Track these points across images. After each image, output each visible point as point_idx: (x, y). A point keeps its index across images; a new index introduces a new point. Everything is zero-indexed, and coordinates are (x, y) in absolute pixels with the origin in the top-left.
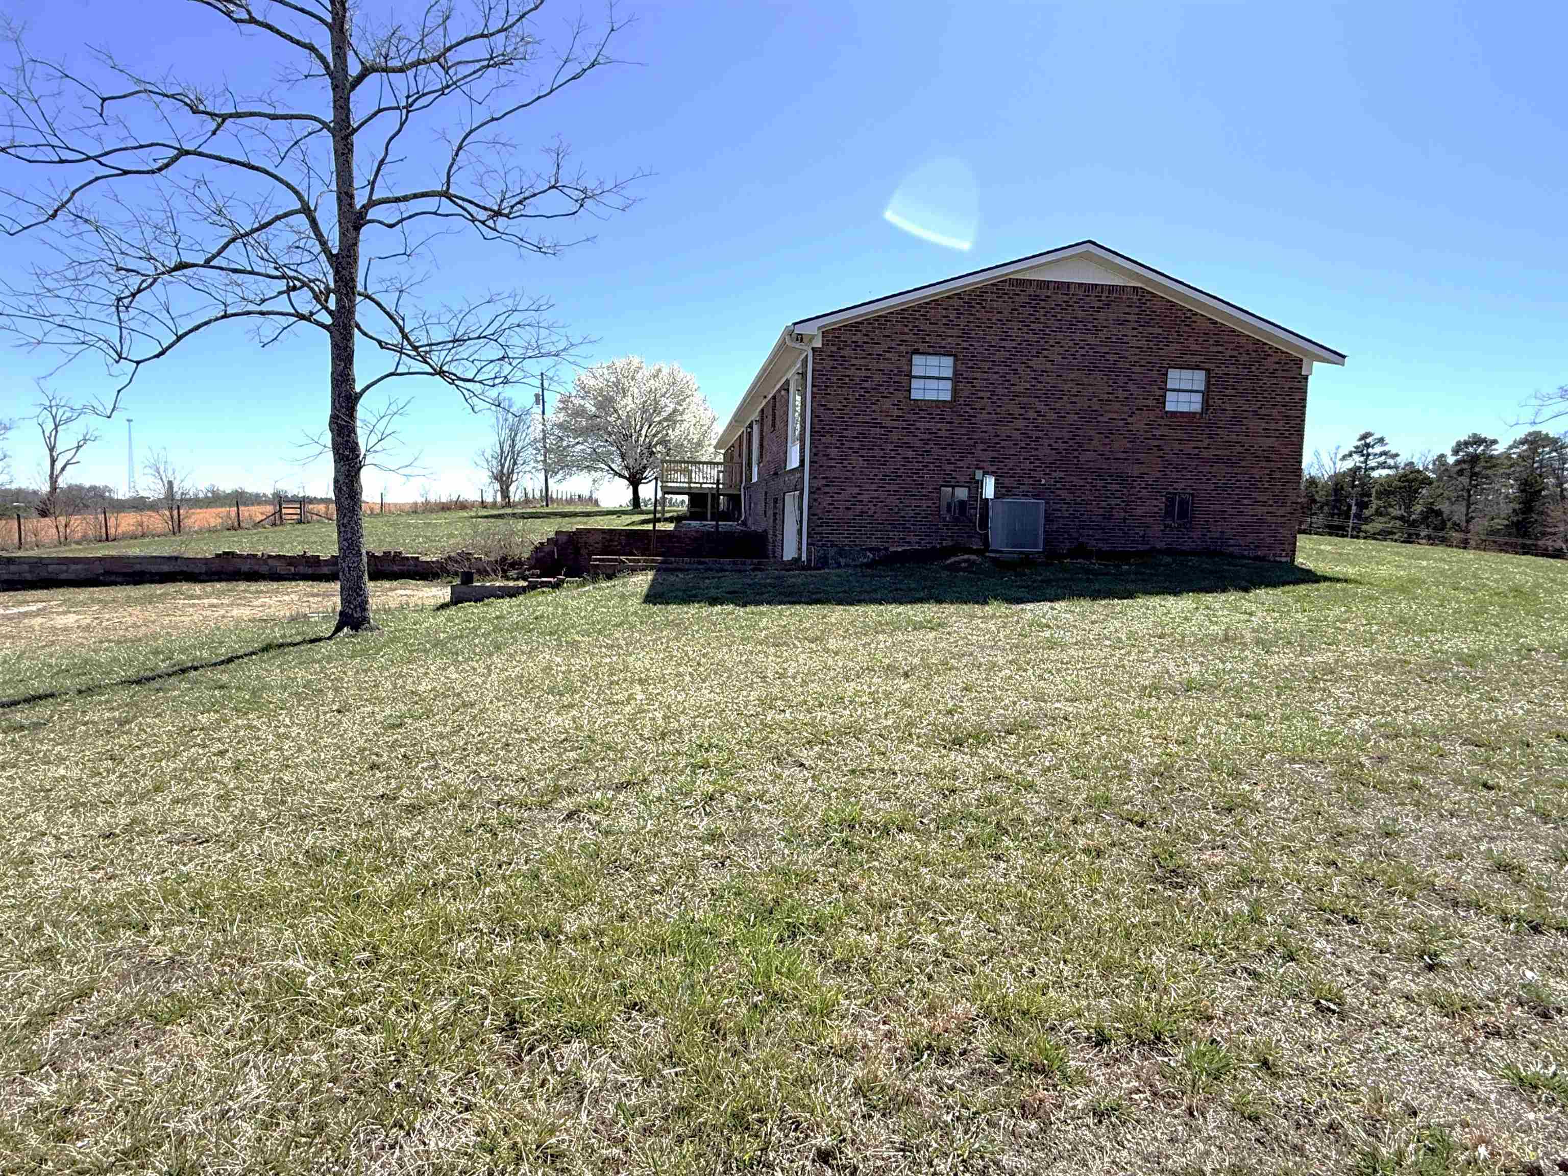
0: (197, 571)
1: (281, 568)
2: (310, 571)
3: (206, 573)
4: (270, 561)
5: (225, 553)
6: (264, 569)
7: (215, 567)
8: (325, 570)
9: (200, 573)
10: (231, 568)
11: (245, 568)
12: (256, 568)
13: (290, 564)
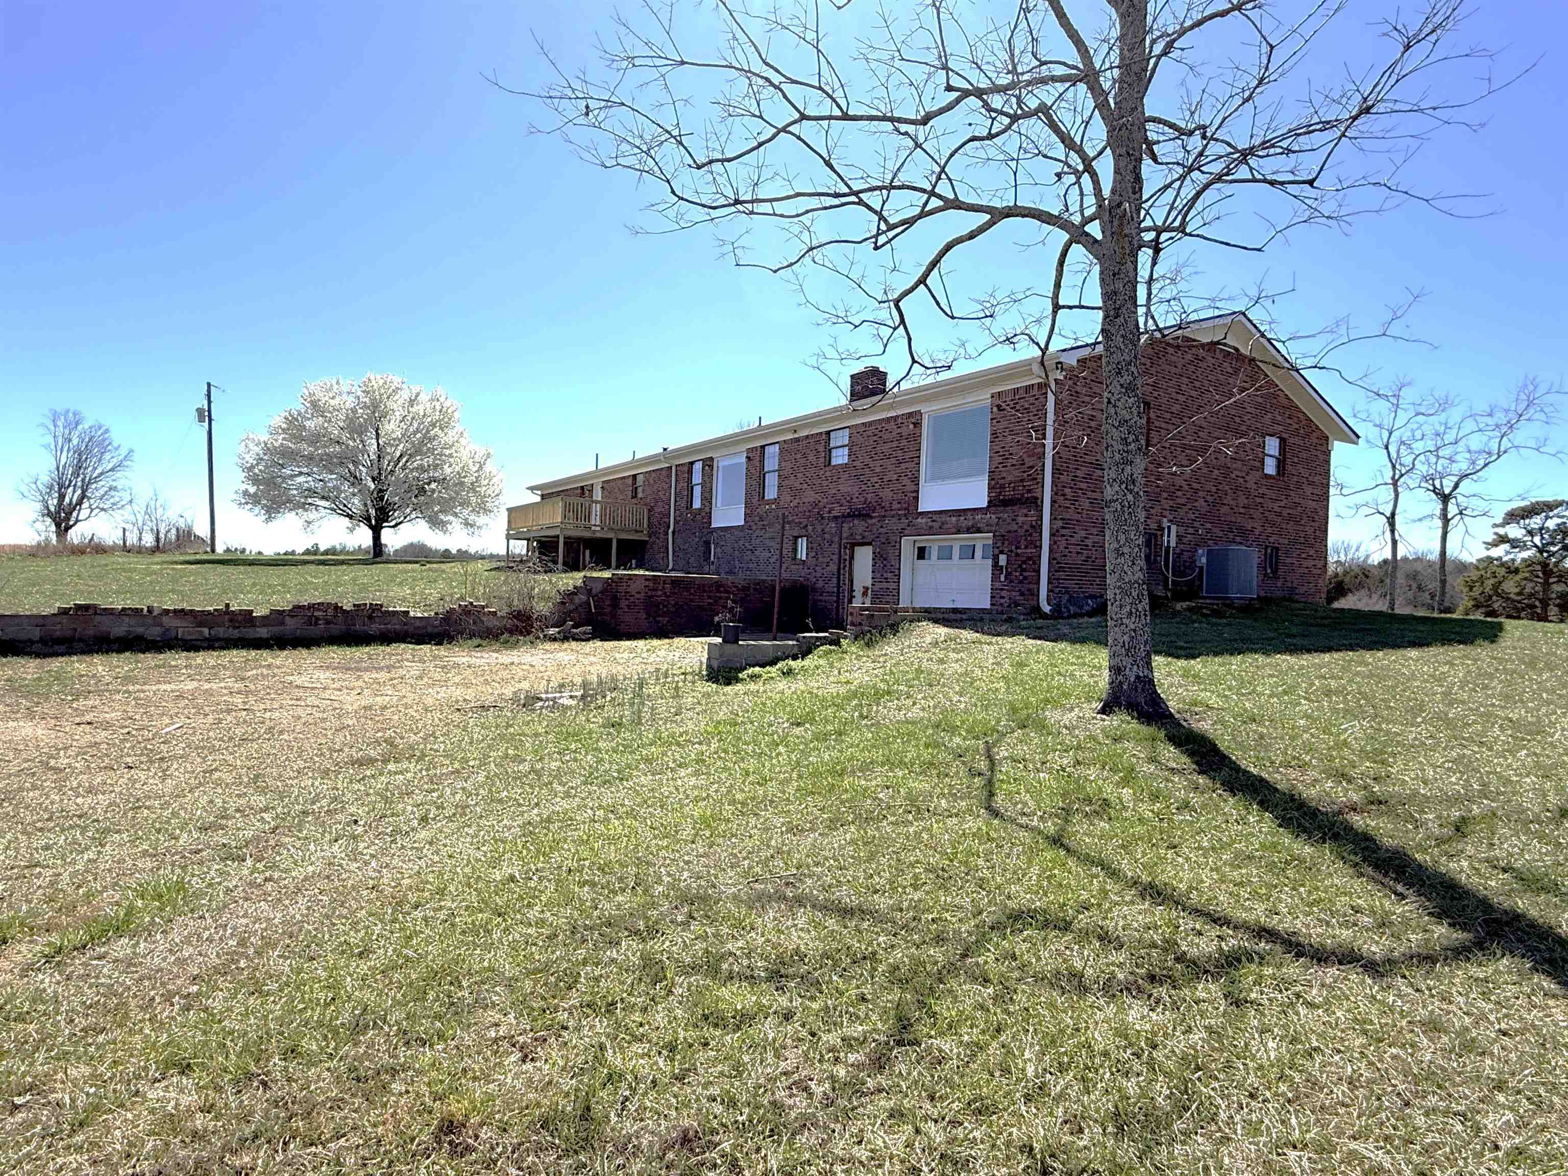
0: (22, 636)
1: (184, 629)
2: (236, 634)
3: (42, 641)
4: (165, 619)
5: (79, 607)
6: (154, 633)
7: (58, 631)
8: (263, 632)
9: (32, 642)
10: (91, 632)
11: (119, 630)
12: (140, 630)
13: (200, 625)
